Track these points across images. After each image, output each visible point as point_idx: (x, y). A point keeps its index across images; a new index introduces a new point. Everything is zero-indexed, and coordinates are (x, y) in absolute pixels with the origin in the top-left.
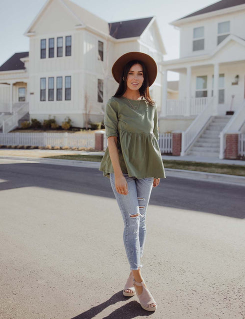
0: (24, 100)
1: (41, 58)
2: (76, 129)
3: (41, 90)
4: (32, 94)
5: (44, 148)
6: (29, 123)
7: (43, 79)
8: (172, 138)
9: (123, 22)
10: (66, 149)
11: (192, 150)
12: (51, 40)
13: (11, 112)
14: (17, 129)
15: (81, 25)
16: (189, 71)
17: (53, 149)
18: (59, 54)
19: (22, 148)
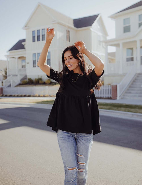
0: (25, 67)
1: (33, 42)
2: (53, 84)
3: (33, 61)
4: (28, 63)
5: (34, 96)
6: (27, 81)
7: (34, 54)
8: (111, 88)
9: (81, 18)
10: (47, 96)
11: (124, 96)
12: (38, 31)
13: (17, 74)
14: (20, 85)
15: (55, 21)
16: (121, 45)
17: (39, 96)
18: (43, 39)
19: (21, 96)
